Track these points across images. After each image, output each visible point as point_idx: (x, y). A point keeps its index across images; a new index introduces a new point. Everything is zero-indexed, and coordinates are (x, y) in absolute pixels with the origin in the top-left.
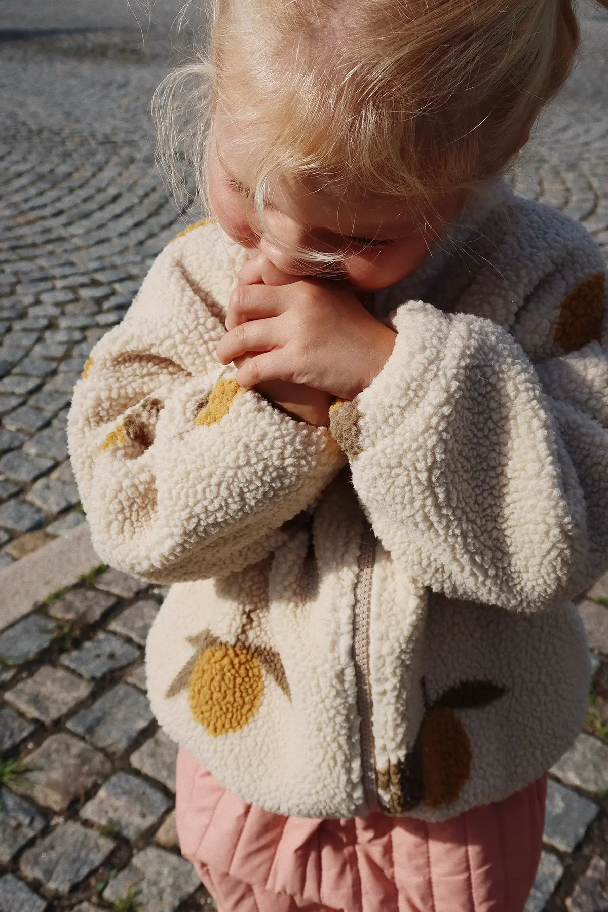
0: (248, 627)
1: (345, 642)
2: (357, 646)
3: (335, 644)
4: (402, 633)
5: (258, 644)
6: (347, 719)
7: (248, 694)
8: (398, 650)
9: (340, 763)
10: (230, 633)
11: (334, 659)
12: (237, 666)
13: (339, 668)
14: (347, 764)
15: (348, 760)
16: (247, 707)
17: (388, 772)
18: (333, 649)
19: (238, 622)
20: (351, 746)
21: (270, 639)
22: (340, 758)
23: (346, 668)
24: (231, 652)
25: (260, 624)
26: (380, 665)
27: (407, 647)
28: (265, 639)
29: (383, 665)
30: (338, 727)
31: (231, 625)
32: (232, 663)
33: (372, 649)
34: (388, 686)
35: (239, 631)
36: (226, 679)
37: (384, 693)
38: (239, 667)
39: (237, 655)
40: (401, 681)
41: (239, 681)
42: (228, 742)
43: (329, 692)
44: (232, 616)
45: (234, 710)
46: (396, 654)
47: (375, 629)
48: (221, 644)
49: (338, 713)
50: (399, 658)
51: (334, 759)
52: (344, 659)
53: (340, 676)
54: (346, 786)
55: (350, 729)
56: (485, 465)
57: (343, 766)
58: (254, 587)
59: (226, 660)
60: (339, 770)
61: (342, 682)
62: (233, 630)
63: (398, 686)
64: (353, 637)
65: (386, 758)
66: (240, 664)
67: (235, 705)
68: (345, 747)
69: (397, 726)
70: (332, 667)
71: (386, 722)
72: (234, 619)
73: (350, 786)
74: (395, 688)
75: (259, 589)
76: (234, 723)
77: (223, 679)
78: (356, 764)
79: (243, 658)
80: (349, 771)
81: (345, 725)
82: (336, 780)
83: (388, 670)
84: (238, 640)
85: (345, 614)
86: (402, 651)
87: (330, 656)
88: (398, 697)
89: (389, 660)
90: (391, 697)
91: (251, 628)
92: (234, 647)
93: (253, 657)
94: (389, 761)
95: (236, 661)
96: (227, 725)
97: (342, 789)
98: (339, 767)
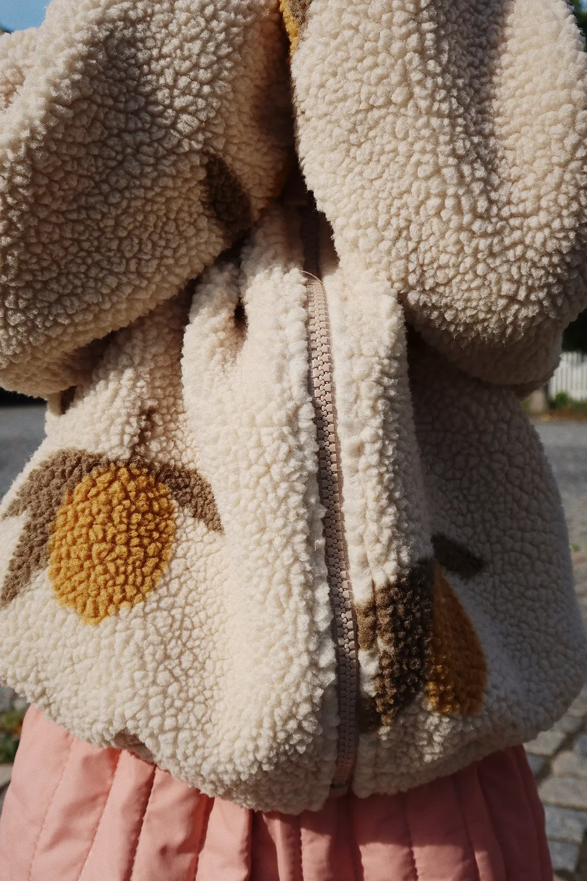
0: (149, 434)
1: (297, 368)
2: (314, 373)
3: (281, 371)
4: (381, 342)
5: (166, 461)
6: (305, 503)
7: (153, 541)
8: (378, 368)
9: (296, 590)
10: (121, 444)
11: (283, 391)
12: (132, 494)
13: (290, 405)
14: (309, 593)
15: (309, 586)
16: (151, 563)
17: (372, 608)
18: (280, 379)
19: (135, 425)
20: (314, 555)
21: (181, 453)
22: (297, 579)
23: (302, 404)
24: (123, 473)
25: (166, 431)
26: (352, 399)
27: (390, 366)
28: (174, 452)
29: (357, 397)
30: (292, 516)
31: (123, 433)
32: (124, 489)
33: (339, 376)
34: (366, 434)
35: (136, 439)
36: (116, 516)
37: (359, 450)
38: (137, 496)
39: (132, 477)
40: (385, 424)
41: (136, 518)
42: (120, 626)
43: (278, 449)
44: (124, 419)
45: (130, 568)
46: (375, 375)
47: (340, 345)
48: (108, 463)
49: (292, 489)
50: (379, 382)
51: (287, 581)
52: (298, 391)
53: (293, 419)
54: (307, 640)
55: (310, 523)
56: (483, 40)
57: (302, 595)
58: (158, 375)
59: (116, 486)
60: (297, 602)
61: (296, 433)
62: (127, 438)
63: (381, 432)
64: (309, 360)
65: (367, 581)
66: (138, 491)
67: (130, 560)
68: (304, 557)
69: (382, 512)
70: (280, 407)
71: (365, 507)
72: (128, 423)
73: (314, 639)
74: (376, 438)
75: (163, 377)
76: (130, 591)
77: (110, 518)
78: (322, 593)
79: (142, 481)
80: (311, 609)
81: (302, 511)
82: (290, 628)
83: (364, 406)
84: (134, 453)
85: (294, 329)
86: (383, 373)
87: (277, 389)
88: (382, 453)
89: (364, 386)
90: (370, 456)
91: (153, 438)
92: (127, 464)
93: (157, 480)
94: (373, 585)
95: (131, 486)
96: (117, 597)
97: (301, 647)
98: (296, 598)
